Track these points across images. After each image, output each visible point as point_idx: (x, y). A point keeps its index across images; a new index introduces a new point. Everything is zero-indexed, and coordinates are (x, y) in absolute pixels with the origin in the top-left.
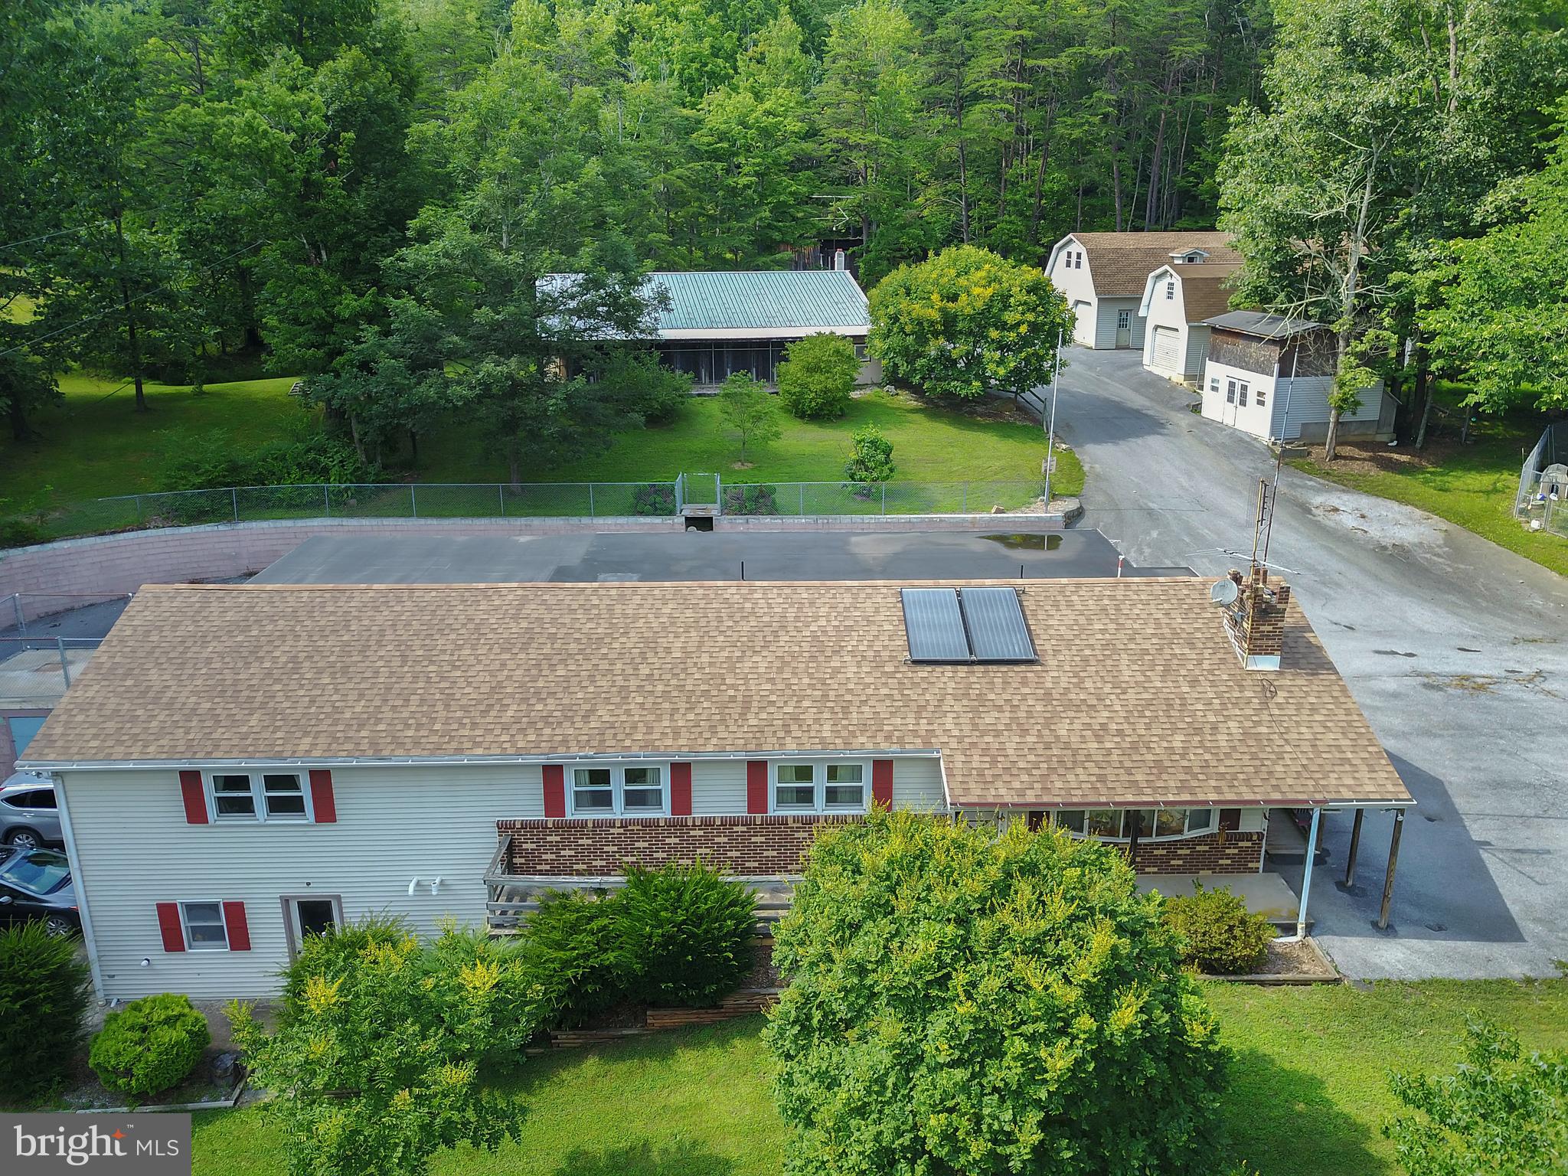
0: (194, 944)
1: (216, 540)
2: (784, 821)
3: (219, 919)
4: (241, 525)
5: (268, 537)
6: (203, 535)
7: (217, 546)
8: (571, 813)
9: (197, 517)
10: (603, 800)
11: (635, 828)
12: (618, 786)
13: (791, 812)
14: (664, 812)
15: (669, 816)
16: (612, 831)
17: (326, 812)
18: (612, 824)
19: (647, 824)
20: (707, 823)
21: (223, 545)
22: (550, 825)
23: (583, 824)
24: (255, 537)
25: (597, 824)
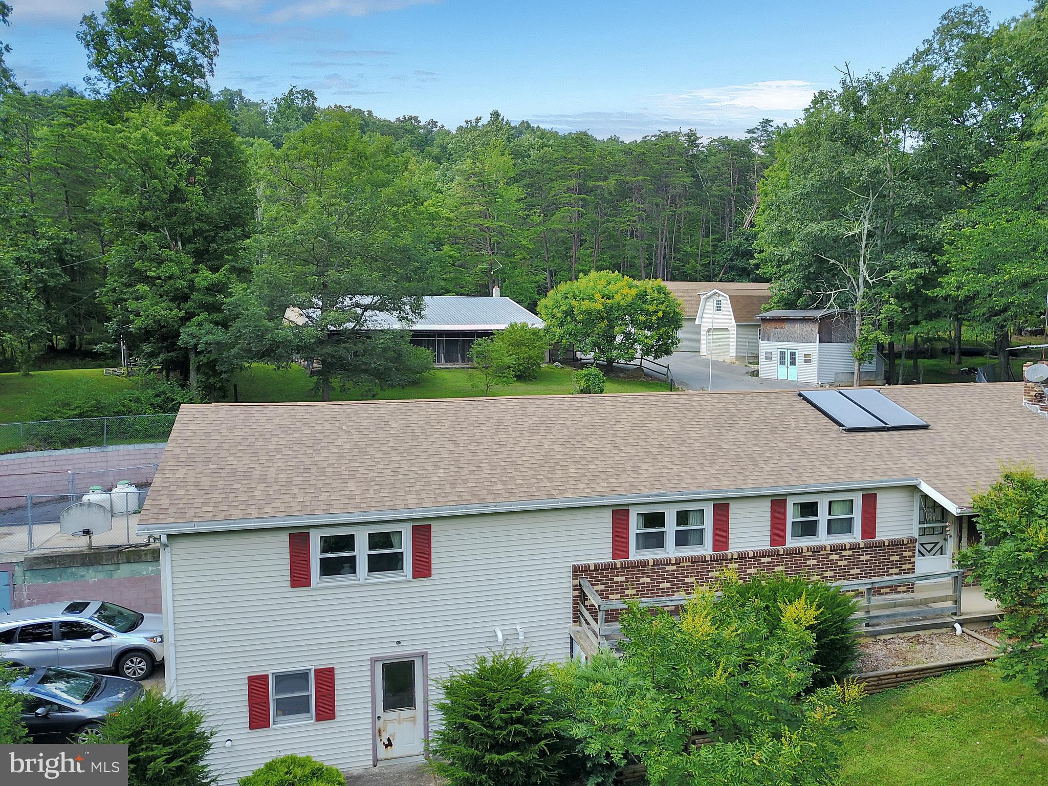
0: (278, 719)
1: (87, 461)
2: (799, 551)
3: (306, 688)
4: (110, 448)
5: (132, 457)
6: (76, 457)
7: (87, 466)
8: (635, 555)
9: (71, 442)
10: (658, 541)
11: (685, 564)
12: (671, 527)
13: (805, 543)
14: (706, 549)
15: (711, 552)
16: (668, 568)
17: (423, 569)
18: (668, 562)
19: (694, 560)
20: (742, 557)
21: (93, 465)
22: (619, 566)
23: (645, 564)
24: (121, 458)
25: (656, 563)
